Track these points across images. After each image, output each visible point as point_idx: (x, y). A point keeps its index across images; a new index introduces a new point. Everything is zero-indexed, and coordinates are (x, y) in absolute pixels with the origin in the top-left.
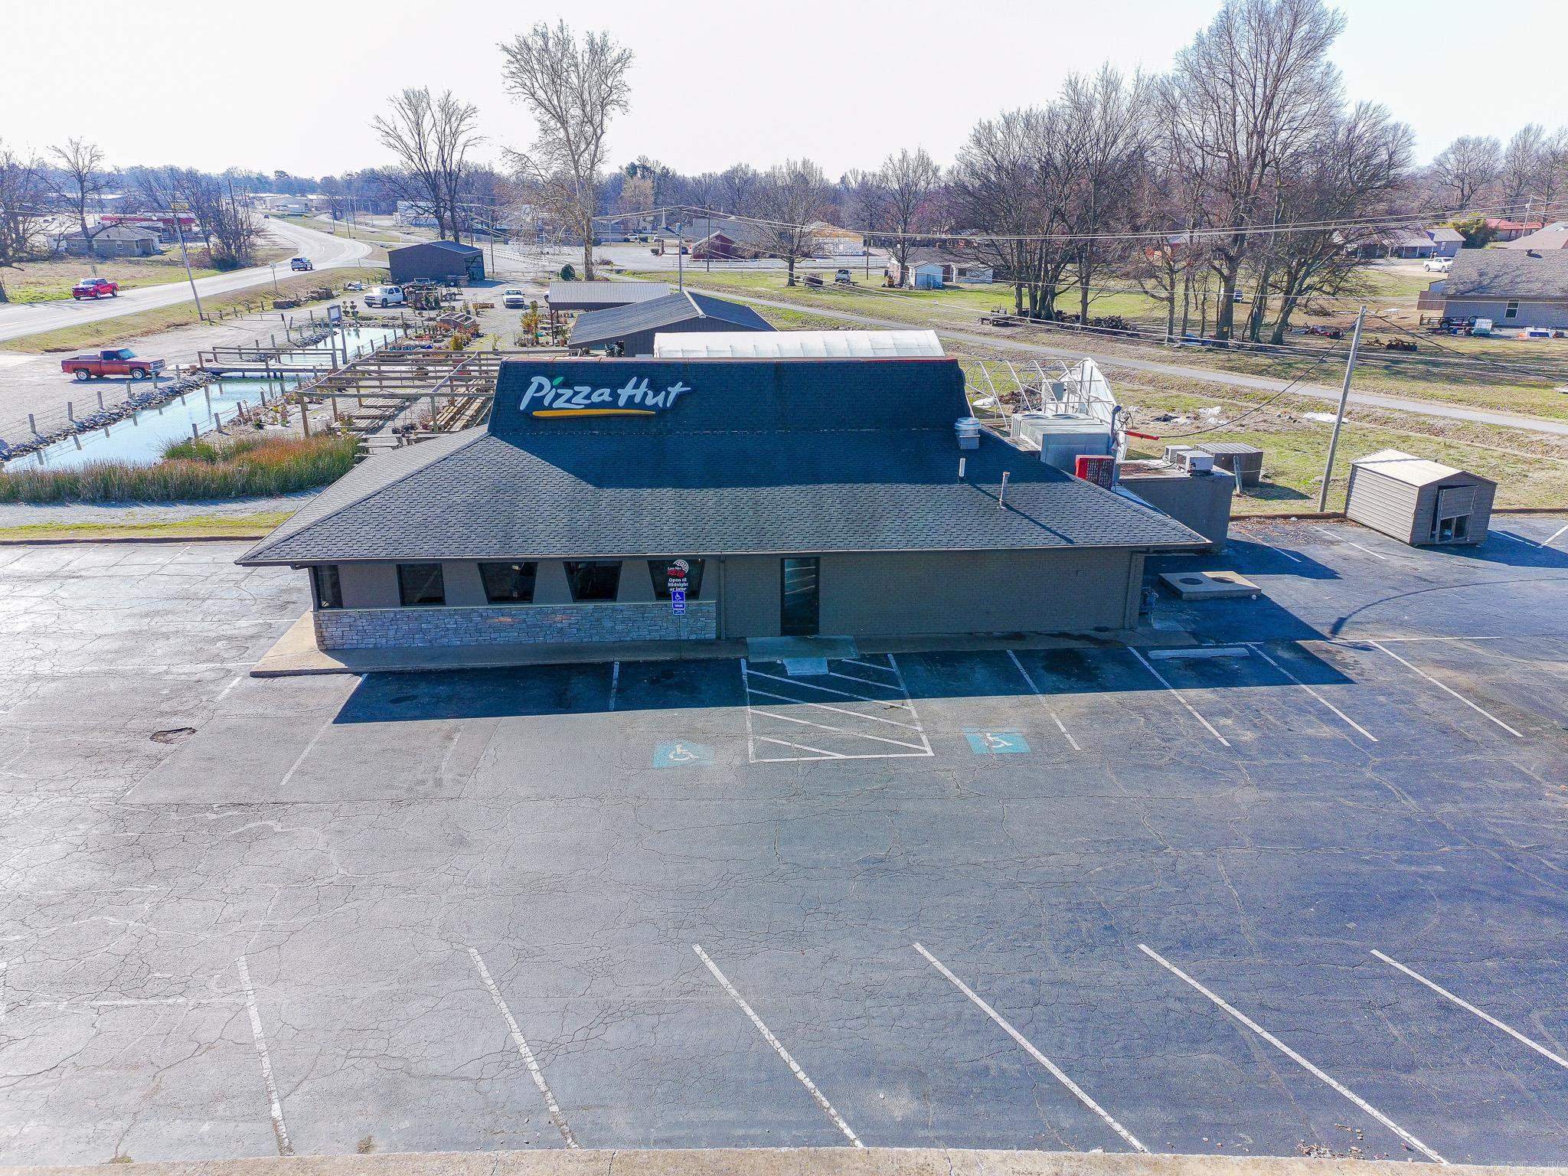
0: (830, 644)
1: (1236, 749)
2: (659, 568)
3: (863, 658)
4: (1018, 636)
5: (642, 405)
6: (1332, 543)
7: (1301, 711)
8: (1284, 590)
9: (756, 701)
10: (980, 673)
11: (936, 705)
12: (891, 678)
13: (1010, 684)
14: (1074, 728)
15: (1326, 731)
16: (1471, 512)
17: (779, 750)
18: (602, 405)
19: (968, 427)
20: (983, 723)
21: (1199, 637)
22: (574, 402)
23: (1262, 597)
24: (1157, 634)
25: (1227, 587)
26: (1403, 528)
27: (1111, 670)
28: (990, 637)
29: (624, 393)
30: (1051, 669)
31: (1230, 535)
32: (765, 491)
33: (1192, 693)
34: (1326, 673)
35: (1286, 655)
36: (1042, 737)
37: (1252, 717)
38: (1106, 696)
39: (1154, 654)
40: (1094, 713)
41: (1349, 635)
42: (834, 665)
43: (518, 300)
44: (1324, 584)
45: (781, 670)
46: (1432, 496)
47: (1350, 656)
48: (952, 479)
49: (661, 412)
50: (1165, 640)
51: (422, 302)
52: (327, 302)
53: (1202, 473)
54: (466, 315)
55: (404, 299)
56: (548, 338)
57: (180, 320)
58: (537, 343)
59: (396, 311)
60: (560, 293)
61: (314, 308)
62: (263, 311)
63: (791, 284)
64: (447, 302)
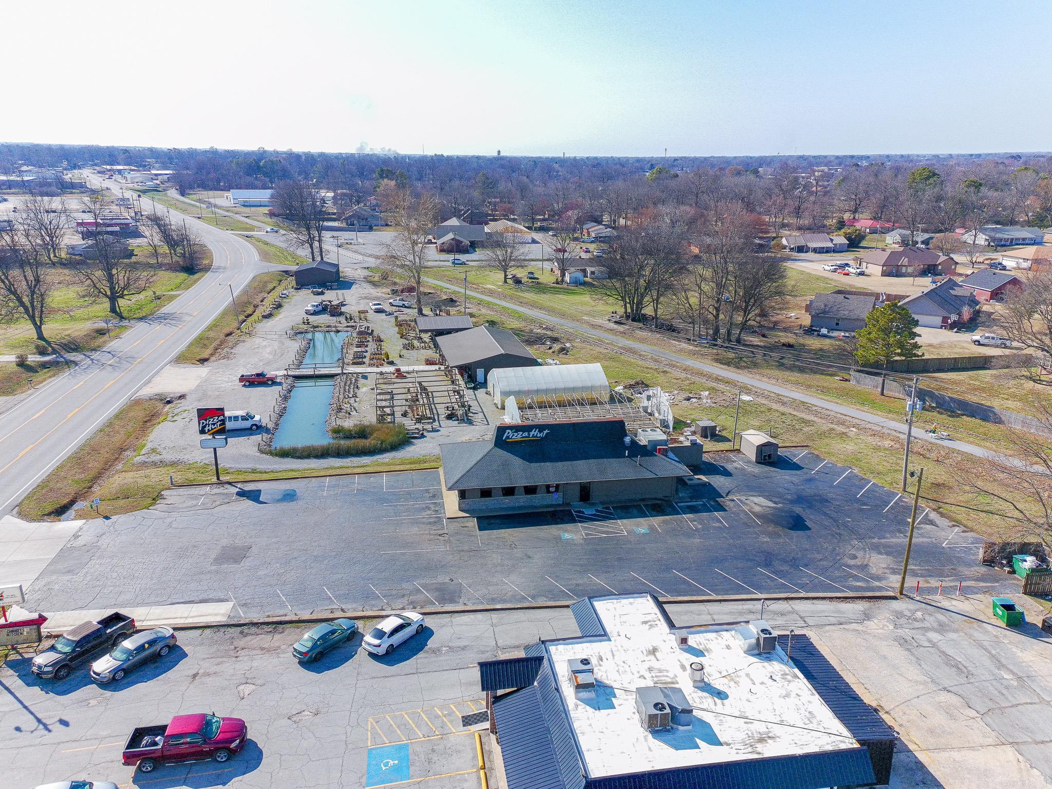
0: (593, 504)
1: (697, 530)
2: (548, 487)
3: (603, 508)
4: (643, 500)
5: (536, 436)
6: (733, 462)
7: (713, 520)
8: (717, 481)
9: (580, 522)
10: (635, 511)
11: (625, 521)
12: (611, 514)
13: (643, 515)
14: (660, 526)
15: (718, 524)
16: (772, 453)
17: (591, 535)
18: (526, 437)
19: (627, 440)
20: (638, 526)
21: (692, 498)
22: (518, 436)
23: (710, 484)
24: (680, 498)
25: (700, 481)
26: (753, 458)
27: (669, 510)
28: (635, 500)
29: (532, 433)
30: (653, 510)
31: (703, 459)
32: (575, 462)
33: (688, 515)
34: (720, 508)
35: (712, 503)
36: (652, 529)
37: (701, 521)
38: (667, 517)
39: (679, 504)
40: (664, 522)
41: (730, 497)
42: (597, 511)
43: (380, 309)
44: (729, 479)
45: (583, 513)
46: (761, 448)
47: (728, 503)
48: (624, 456)
49: (542, 438)
50: (682, 500)
51: (334, 311)
52: (281, 310)
53: (694, 444)
54: (365, 324)
55: (323, 309)
56: (416, 343)
57: (227, 330)
58: (413, 347)
59: (324, 319)
60: (423, 324)
61: (280, 316)
62: (259, 321)
63: (505, 282)
64: (343, 309)
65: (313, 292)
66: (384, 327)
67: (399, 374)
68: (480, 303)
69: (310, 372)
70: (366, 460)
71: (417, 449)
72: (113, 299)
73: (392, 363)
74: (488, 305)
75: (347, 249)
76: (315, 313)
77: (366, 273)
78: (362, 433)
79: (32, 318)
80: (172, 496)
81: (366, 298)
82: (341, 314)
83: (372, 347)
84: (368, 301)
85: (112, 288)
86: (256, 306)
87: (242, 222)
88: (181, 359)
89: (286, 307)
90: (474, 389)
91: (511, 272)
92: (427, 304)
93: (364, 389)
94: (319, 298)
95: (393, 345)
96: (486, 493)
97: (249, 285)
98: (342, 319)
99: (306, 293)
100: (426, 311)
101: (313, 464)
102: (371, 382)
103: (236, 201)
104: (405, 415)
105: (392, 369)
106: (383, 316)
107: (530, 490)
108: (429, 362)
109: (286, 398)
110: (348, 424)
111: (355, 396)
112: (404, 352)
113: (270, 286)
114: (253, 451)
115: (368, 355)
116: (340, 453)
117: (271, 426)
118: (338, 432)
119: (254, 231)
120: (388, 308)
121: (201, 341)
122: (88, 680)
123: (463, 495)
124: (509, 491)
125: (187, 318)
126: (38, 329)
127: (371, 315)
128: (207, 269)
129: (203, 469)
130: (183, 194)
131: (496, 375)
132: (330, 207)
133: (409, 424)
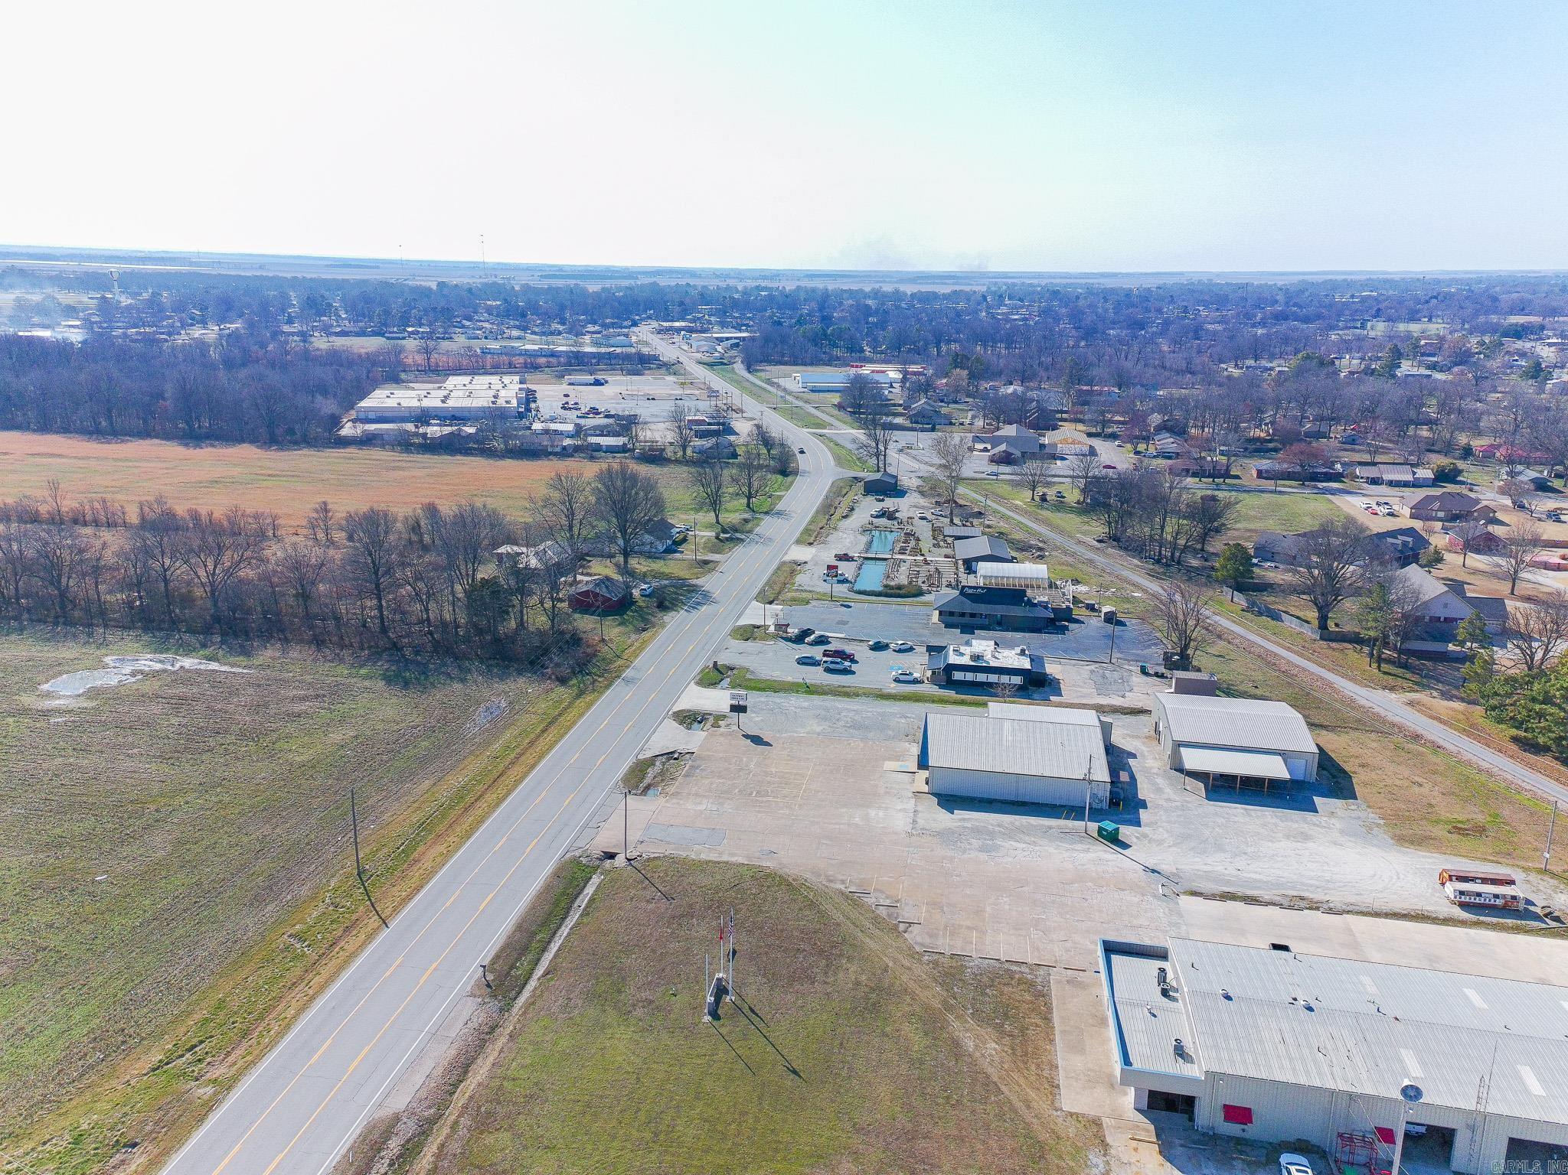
0: (1002, 626)
2: (982, 614)
5: (980, 592)
6: (1092, 620)
8: (1073, 626)
14: (1028, 636)
18: (975, 592)
19: (1025, 599)
22: (970, 591)
29: (978, 591)
32: (996, 606)
43: (923, 516)
44: (1080, 626)
46: (1106, 614)
47: (1069, 633)
48: (1023, 606)
49: (983, 593)
51: (890, 515)
52: (854, 512)
53: (1068, 607)
54: (910, 528)
55: (883, 514)
56: (942, 543)
57: (820, 525)
58: (939, 546)
59: (883, 521)
60: (948, 531)
61: (854, 517)
62: (839, 520)
63: (1033, 499)
64: (897, 515)
65: (876, 499)
66: (924, 530)
67: (926, 562)
68: (1003, 516)
69: (873, 556)
70: (899, 599)
71: (927, 598)
72: (749, 497)
73: (923, 555)
74: (1008, 519)
75: (907, 454)
76: (877, 517)
77: (919, 482)
78: (899, 587)
79: (715, 511)
80: (814, 603)
81: (915, 506)
82: (896, 518)
83: (913, 543)
84: (915, 509)
85: (750, 492)
86: (836, 508)
87: (813, 416)
88: (798, 542)
89: (857, 510)
90: (968, 574)
91: (1040, 490)
92: (957, 516)
93: (904, 568)
94: (881, 505)
95: (926, 544)
96: (952, 614)
97: (830, 491)
98: (895, 523)
99: (870, 499)
100: (956, 521)
101: (874, 598)
102: (907, 564)
103: (805, 385)
104: (924, 582)
105: (922, 558)
106: (924, 522)
107: (973, 615)
108: (946, 556)
109: (859, 569)
110: (892, 583)
111: (898, 571)
112: (933, 549)
113: (844, 491)
114: (846, 590)
115: (909, 548)
116: (887, 595)
117: (853, 581)
118: (886, 586)
119: (825, 428)
120: (929, 517)
121: (807, 531)
122: (804, 643)
123: (941, 613)
124: (963, 615)
125: (793, 514)
126: (717, 516)
127: (916, 521)
128: (796, 473)
129: (825, 594)
130: (749, 369)
131: (981, 564)
132: (897, 395)
133: (925, 587)
